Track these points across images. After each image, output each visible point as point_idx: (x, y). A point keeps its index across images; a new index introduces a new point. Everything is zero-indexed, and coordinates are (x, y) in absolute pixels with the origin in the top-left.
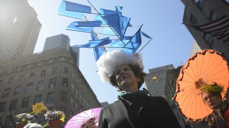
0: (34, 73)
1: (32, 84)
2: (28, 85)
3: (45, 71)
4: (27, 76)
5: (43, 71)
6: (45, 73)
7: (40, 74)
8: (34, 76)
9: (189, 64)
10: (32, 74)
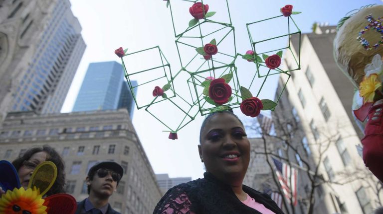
0: (84, 147)
1: (80, 163)
2: (75, 163)
3: (99, 147)
4: (74, 149)
5: (95, 147)
6: (98, 150)
7: (92, 150)
8: (83, 151)
10: (80, 148)
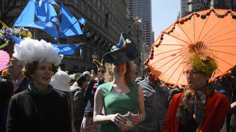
9: (174, 28)
